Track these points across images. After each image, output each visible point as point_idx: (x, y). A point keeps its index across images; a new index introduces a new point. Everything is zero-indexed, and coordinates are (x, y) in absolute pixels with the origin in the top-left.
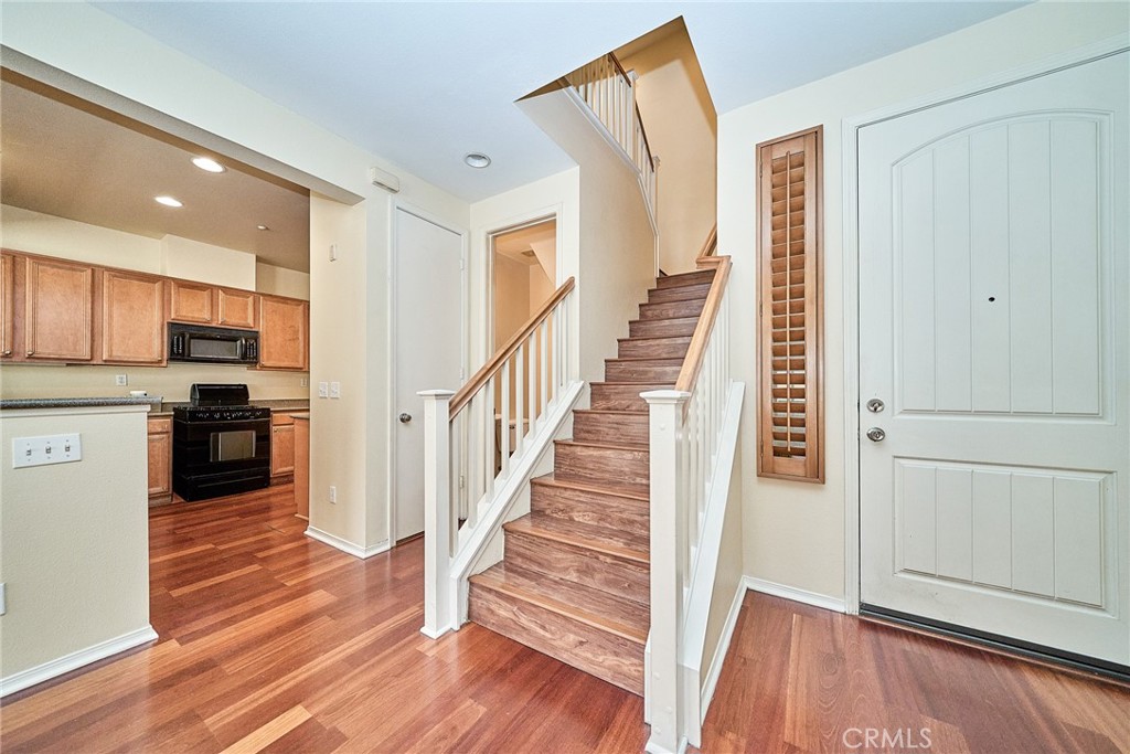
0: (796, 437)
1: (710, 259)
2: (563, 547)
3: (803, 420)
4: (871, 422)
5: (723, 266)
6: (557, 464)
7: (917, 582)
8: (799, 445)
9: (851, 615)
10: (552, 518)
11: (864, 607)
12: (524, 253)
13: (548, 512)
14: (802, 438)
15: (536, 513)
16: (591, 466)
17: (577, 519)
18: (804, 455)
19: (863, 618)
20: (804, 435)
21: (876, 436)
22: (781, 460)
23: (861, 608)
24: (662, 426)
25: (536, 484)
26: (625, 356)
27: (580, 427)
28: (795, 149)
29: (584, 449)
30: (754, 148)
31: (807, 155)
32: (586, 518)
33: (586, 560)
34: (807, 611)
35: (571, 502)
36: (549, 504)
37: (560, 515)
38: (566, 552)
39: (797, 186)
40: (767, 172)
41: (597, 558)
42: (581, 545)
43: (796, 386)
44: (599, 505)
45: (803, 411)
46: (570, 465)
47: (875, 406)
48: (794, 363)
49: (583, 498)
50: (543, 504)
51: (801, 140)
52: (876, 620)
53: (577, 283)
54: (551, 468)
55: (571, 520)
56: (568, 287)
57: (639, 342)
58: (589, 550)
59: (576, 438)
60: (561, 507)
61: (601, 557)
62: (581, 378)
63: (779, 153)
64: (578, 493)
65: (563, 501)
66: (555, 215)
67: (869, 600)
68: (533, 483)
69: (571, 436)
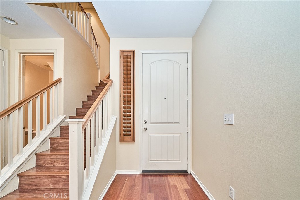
0: (128, 131)
1: (107, 80)
2: (46, 177)
3: (130, 126)
4: (145, 126)
5: (110, 82)
6: (51, 146)
7: (153, 162)
8: (129, 133)
9: (140, 174)
10: (46, 167)
11: (143, 171)
12: (45, 65)
13: (44, 165)
14: (130, 131)
15: (38, 166)
16: (65, 145)
17: (56, 165)
18: (130, 135)
19: (143, 174)
20: (130, 130)
21: (146, 129)
22: (125, 137)
23: (142, 172)
24: (74, 130)
25: (38, 155)
26: (85, 107)
27: (63, 132)
28: (129, 54)
29: (62, 140)
30: (119, 51)
31: (131, 56)
32: (60, 164)
33: (56, 179)
34: (130, 176)
35: (54, 160)
36: (44, 162)
37: (50, 165)
38: (48, 178)
39: (129, 64)
40: (122, 58)
41: (61, 178)
42: (54, 174)
43: (128, 117)
44: (65, 158)
45: (130, 124)
46: (56, 146)
47: (145, 122)
48: (128, 111)
49: (59, 157)
50: (42, 162)
51: (130, 52)
52: (146, 174)
53: (62, 80)
54: (48, 148)
55: (54, 166)
56: (59, 81)
57: (90, 103)
58: (58, 175)
59: (61, 136)
60: (50, 162)
61: (62, 177)
62: (64, 114)
63: (125, 54)
64: (57, 156)
65: (50, 160)
66: (53, 54)
67: (144, 169)
68: (37, 155)
69: (59, 135)
